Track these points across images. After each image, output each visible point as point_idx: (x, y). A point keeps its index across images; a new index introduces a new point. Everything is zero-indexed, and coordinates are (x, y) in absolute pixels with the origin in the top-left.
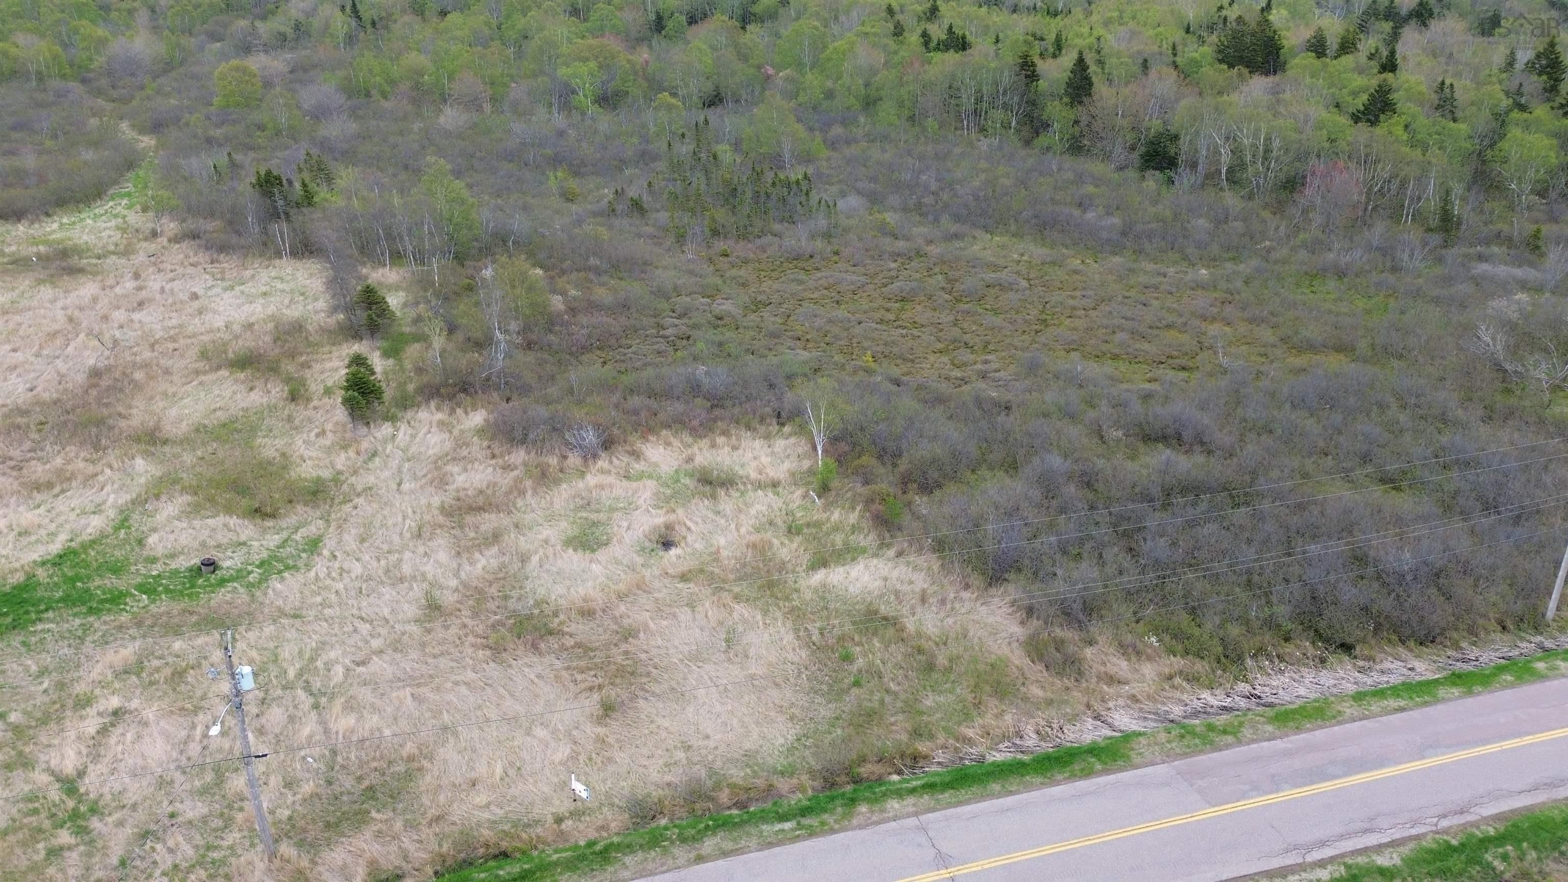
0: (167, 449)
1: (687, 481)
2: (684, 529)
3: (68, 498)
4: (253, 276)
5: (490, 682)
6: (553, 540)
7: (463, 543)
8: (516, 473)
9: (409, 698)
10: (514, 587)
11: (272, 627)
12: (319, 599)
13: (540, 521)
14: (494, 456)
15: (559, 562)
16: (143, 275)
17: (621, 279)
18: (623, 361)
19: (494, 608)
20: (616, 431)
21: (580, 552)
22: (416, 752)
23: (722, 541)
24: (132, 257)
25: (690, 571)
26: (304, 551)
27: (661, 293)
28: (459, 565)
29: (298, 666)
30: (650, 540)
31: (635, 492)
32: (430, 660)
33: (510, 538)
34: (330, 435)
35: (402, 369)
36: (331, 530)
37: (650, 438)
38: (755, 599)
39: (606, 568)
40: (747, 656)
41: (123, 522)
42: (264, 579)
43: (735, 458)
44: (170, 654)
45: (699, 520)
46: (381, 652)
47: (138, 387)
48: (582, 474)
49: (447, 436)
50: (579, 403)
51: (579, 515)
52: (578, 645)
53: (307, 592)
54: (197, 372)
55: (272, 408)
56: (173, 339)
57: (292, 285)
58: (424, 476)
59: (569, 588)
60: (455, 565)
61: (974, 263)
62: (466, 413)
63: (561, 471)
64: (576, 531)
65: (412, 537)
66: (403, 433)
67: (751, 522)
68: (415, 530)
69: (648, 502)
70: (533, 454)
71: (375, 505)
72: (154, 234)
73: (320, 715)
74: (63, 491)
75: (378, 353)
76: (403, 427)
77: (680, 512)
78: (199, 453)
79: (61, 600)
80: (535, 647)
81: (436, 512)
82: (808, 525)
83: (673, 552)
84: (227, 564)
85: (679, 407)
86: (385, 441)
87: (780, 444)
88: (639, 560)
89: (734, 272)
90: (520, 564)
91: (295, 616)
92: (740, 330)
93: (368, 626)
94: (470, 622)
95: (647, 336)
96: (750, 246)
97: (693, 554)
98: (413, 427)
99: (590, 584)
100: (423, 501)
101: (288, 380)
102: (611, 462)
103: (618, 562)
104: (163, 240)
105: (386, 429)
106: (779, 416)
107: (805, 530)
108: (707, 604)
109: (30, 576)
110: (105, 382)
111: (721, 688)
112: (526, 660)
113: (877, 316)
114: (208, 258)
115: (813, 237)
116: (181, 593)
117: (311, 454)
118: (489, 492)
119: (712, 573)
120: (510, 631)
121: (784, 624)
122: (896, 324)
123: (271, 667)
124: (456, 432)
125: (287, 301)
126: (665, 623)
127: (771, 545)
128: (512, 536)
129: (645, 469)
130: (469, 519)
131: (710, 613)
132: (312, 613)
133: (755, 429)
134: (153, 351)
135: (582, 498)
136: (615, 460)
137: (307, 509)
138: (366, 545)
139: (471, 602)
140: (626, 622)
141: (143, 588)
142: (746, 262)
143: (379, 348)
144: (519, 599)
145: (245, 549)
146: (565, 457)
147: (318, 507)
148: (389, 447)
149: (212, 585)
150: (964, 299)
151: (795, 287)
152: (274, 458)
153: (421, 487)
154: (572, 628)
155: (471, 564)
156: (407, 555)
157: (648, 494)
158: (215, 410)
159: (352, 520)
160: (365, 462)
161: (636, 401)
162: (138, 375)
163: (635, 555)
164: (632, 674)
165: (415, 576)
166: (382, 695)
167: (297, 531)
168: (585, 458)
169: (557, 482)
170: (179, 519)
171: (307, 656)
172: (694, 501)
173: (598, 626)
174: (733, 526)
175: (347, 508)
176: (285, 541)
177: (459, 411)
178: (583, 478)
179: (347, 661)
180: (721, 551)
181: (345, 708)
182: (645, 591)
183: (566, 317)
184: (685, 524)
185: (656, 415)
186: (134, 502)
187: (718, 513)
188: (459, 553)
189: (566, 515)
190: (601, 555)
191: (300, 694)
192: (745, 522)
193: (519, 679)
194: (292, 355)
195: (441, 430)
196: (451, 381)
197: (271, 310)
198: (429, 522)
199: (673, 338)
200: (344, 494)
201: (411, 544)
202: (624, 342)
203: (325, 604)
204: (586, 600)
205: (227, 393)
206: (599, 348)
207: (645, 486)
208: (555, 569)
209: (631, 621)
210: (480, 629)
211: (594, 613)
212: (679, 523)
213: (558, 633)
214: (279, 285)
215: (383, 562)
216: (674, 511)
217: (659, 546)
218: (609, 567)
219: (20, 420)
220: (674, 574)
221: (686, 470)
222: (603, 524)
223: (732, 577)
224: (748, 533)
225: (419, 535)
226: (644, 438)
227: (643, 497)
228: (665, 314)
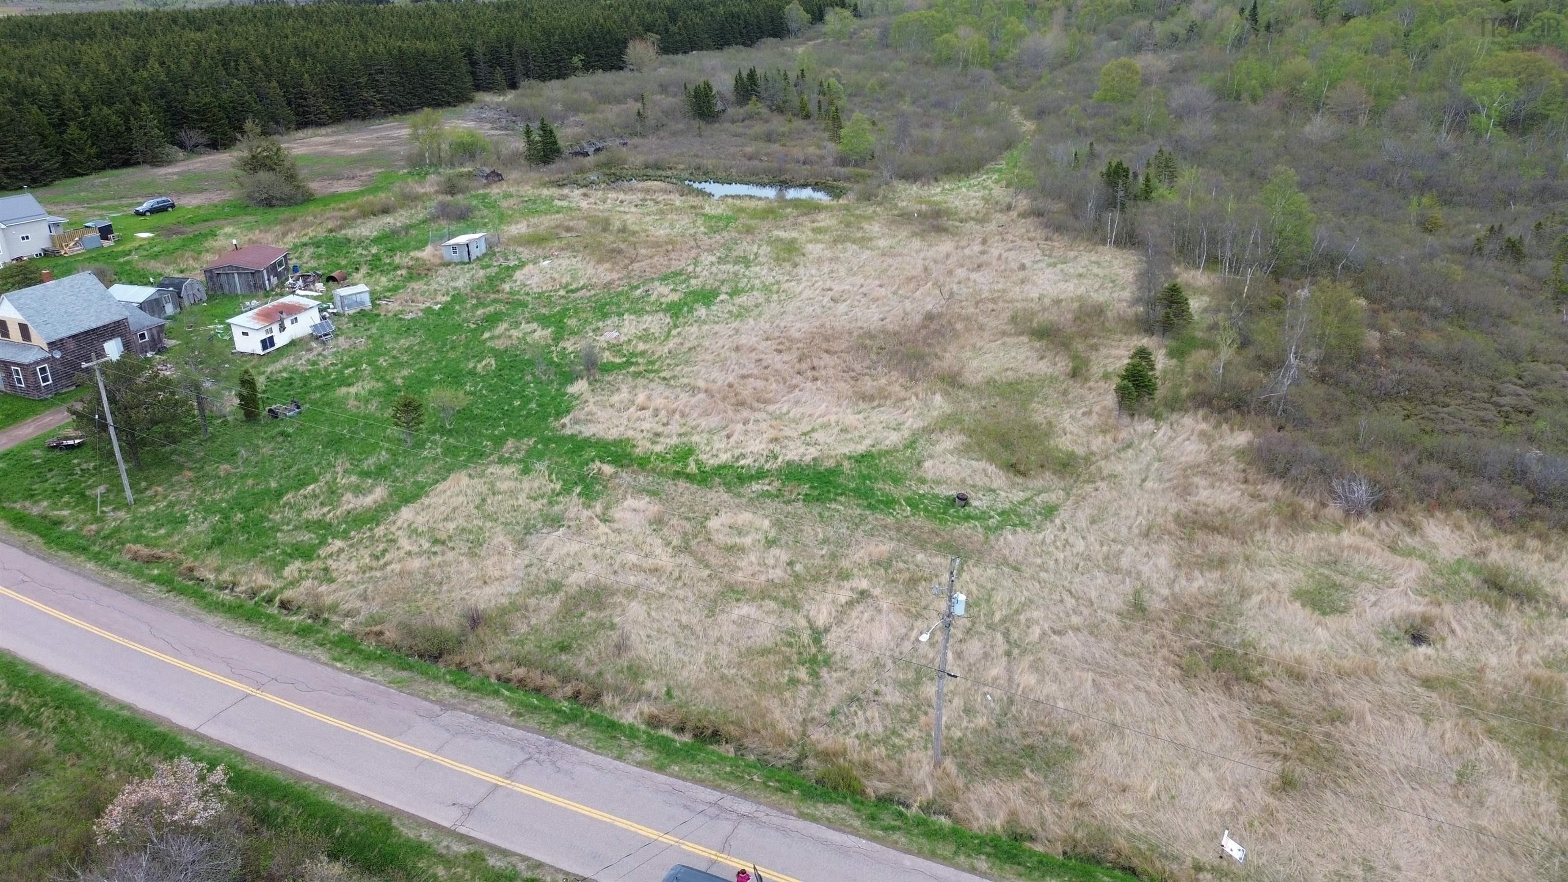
0: (961, 392)
1: (1470, 577)
2: (1446, 629)
3: (880, 412)
4: (1076, 257)
5: (1170, 700)
6: (1282, 586)
7: (1186, 557)
8: (1264, 505)
9: (1090, 682)
10: (1225, 619)
11: (994, 570)
12: (1039, 561)
13: (1274, 562)
14: (1246, 481)
15: (1282, 611)
16: (989, 242)
17: (1462, 328)
18: (1432, 420)
19: (1197, 631)
20: (1395, 494)
21: (1308, 610)
22: (1081, 734)
23: (1493, 660)
24: (986, 225)
25: (1437, 678)
26: (1040, 514)
27: (1511, 354)
28: (1177, 576)
29: (1004, 612)
30: (1397, 626)
31: (1396, 568)
32: (1120, 656)
33: (1235, 569)
34: (1094, 416)
35: (1182, 372)
36: (1068, 503)
37: (1437, 514)
38: (1517, 744)
39: (1333, 637)
40: (1481, 804)
41: (911, 444)
42: (1000, 527)
43: (1546, 570)
44: (913, 562)
45: (1470, 626)
46: (1078, 629)
47: (956, 335)
48: (1338, 529)
49: (1205, 447)
50: (1361, 452)
51: (1321, 570)
52: (1276, 704)
53: (1031, 551)
54: (1004, 334)
55: (1053, 379)
56: (994, 301)
57: (1107, 271)
58: (1169, 480)
59: (1283, 642)
60: (1172, 575)
62: (1232, 430)
63: (1315, 518)
64: (1311, 585)
65: (1140, 534)
66: (1163, 433)
67: (1542, 653)
68: (1144, 528)
69: (1409, 584)
70: (1289, 491)
71: (1115, 493)
72: (1009, 208)
73: (1009, 662)
74: (879, 406)
75: (1163, 351)
76: (1165, 427)
77: (1448, 610)
78: (984, 403)
79: (853, 490)
80: (1227, 686)
81: (1170, 518)
83: (1423, 649)
84: (975, 503)
85: (1489, 489)
86: (1143, 436)
88: (1378, 644)
90: (1238, 598)
91: (1016, 569)
93: (1073, 601)
94: (1169, 636)
95: (1474, 398)
97: (1449, 661)
98: (1174, 431)
99: (1309, 646)
100: (1161, 504)
101: (1075, 357)
102: (1378, 526)
103: (1349, 636)
104: (1014, 214)
105: (1148, 425)
108: (1448, 724)
109: (839, 465)
110: (933, 326)
111: (1434, 824)
112: (1214, 695)
114: (1044, 236)
116: (935, 515)
117: (1072, 429)
118: (1230, 516)
119: (1467, 692)
120: (1207, 659)
121: (1548, 788)
123: (984, 605)
124: (1215, 446)
125: (1097, 286)
126: (1386, 723)
128: (1239, 567)
129: (1418, 546)
130: (1200, 535)
131: (1448, 735)
132: (1030, 571)
134: (977, 308)
135: (1330, 554)
136: (1383, 525)
137: (1054, 478)
138: (1095, 527)
139: (1176, 617)
140: (1338, 702)
141: (910, 502)
143: (1166, 347)
144: (1226, 632)
145: (993, 496)
146: (1324, 505)
147: (1064, 478)
148: (1145, 443)
149: (959, 517)
152: (1041, 424)
153: (1164, 490)
154: (1274, 684)
155: (1188, 580)
156: (1130, 549)
157: (1413, 574)
158: (1007, 369)
159: (1090, 500)
160: (1118, 450)
161: (1431, 468)
162: (959, 326)
163: (1373, 636)
164: (1328, 760)
165: (1130, 572)
166: (1067, 669)
167: (1039, 494)
168: (1347, 513)
169: (1307, 528)
170: (952, 453)
171: (1015, 607)
172: (1471, 602)
173: (1304, 694)
174: (1514, 649)
175: (1089, 488)
176: (1027, 500)
177: (1225, 427)
178: (1338, 534)
179: (1046, 626)
180: (1488, 671)
181: (1031, 666)
182: (1372, 679)
183: (1378, 356)
184: (1449, 624)
185: (1453, 490)
186: (924, 429)
187: (1499, 626)
188: (1179, 565)
189: (1305, 566)
190: (1332, 621)
191: (999, 638)
192: (1533, 649)
193: (1200, 710)
194: (1086, 336)
195: (1200, 440)
196: (1226, 395)
197: (1081, 291)
198: (1160, 526)
199: (1508, 408)
200: (1090, 474)
201: (1136, 541)
202: (1441, 398)
203: (1043, 568)
204: (1299, 661)
205: (1021, 357)
206: (1406, 399)
207: (1411, 565)
208: (1274, 617)
209: (1344, 704)
210: (1177, 646)
211: (1304, 678)
212: (1442, 620)
213: (1256, 683)
214: (1095, 270)
215: (1105, 548)
216: (1439, 605)
217: (1407, 637)
218: (1338, 638)
219: (868, 342)
220: (1416, 674)
221: (1472, 564)
222: (1346, 590)
223: (1492, 705)
224: (1533, 663)
225: (1146, 534)
226: (1430, 512)
227: (1404, 578)
228: (1507, 379)
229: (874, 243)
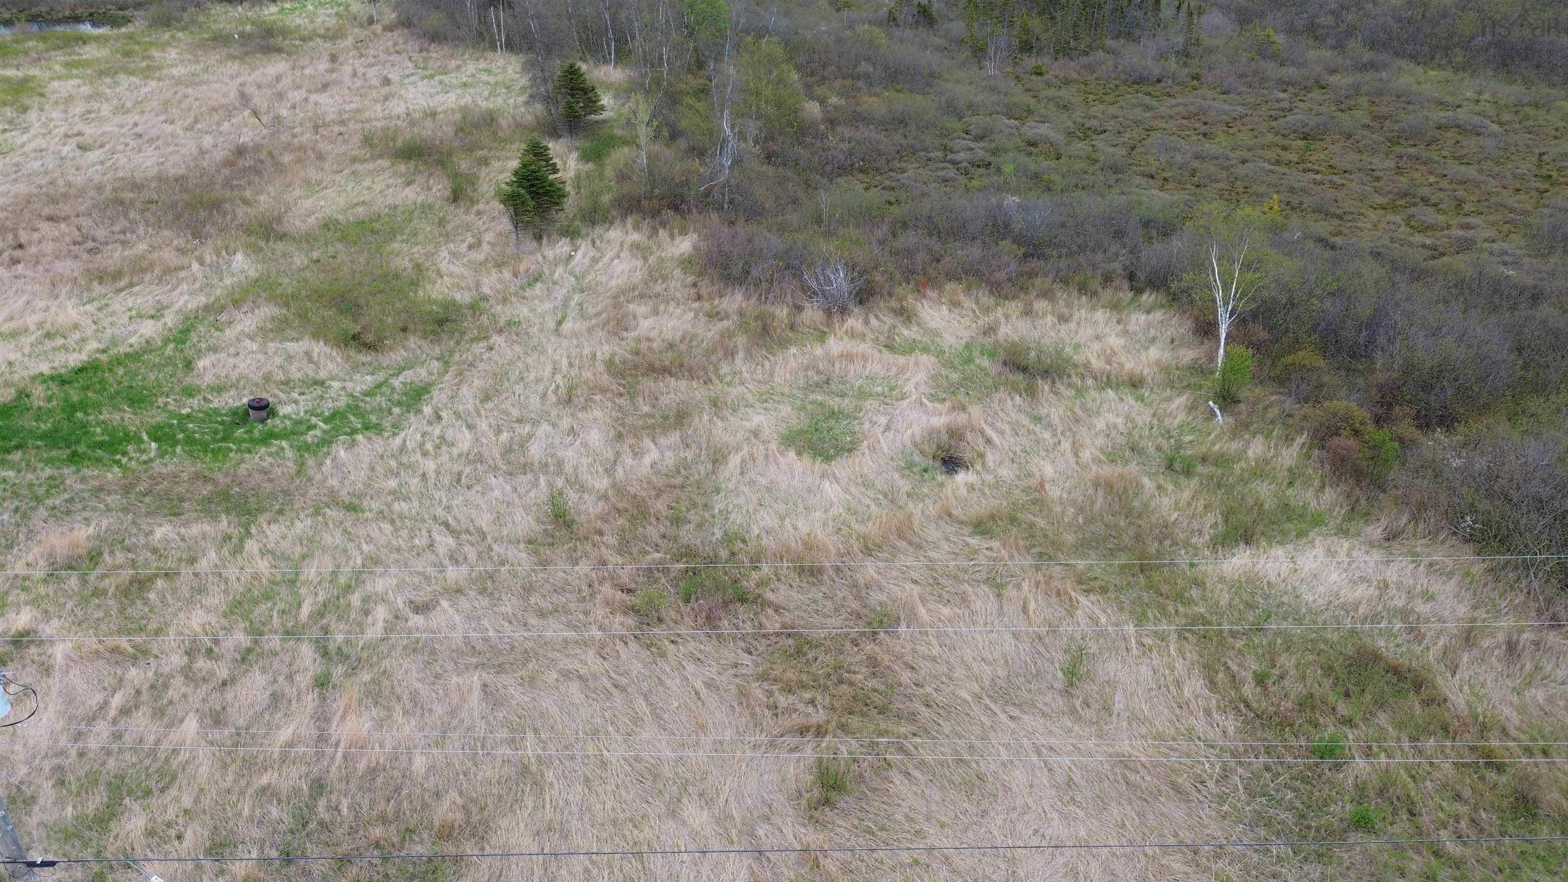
0: (280, 246)
1: (985, 362)
2: (981, 440)
3: (131, 294)
4: (458, 67)
5: (624, 681)
6: (766, 432)
7: (629, 420)
8: (726, 323)
9: (477, 693)
10: (695, 505)
11: (309, 521)
12: (392, 483)
13: (751, 400)
14: (699, 298)
15: (773, 468)
16: (341, 59)
17: (898, 91)
18: (893, 189)
19: (656, 537)
20: (878, 277)
21: (807, 459)
23: (1049, 470)
24: (338, 41)
25: (993, 517)
26: (399, 404)
27: (952, 109)
28: (618, 454)
29: (321, 598)
30: (922, 452)
31: (902, 371)
32: (533, 621)
33: (702, 421)
34: (486, 247)
35: (601, 175)
36: (447, 378)
37: (928, 292)
38: (1119, 589)
39: (847, 491)
40: (1107, 709)
41: (181, 335)
42: (327, 441)
43: (1063, 334)
44: (146, 545)
45: (1006, 428)
46: (459, 591)
47: (279, 167)
48: (822, 337)
49: (639, 263)
50: (829, 234)
51: (812, 397)
52: (788, 631)
53: (380, 470)
54: (354, 160)
55: (426, 209)
56: (342, 123)
57: (500, 78)
58: (598, 315)
59: (782, 519)
60: (611, 455)
61: (1406, 99)
62: (672, 237)
63: (792, 328)
64: (804, 423)
65: (559, 402)
66: (584, 252)
67: (1101, 441)
68: (562, 391)
69: (922, 388)
70: (753, 300)
71: (517, 348)
72: (371, 21)
73: (323, 699)
74: (131, 285)
75: (575, 155)
76: (584, 246)
77: (975, 411)
78: (315, 255)
79: (44, 436)
80: (711, 620)
81: (601, 367)
82: (1204, 460)
83: (962, 477)
84: (284, 410)
85: (976, 251)
86: (556, 263)
87: (1138, 320)
88: (904, 485)
89: (1051, 92)
90: (710, 466)
91: (351, 508)
92: (1063, 160)
93: (451, 541)
94: (615, 559)
95: (929, 160)
96: (1072, 63)
97: (996, 486)
98: (598, 249)
99: (818, 515)
100: (587, 351)
101: (455, 176)
102: (867, 322)
103: (867, 484)
104: (378, 28)
105: (563, 247)
106: (1131, 277)
107: (1199, 469)
108: (1025, 586)
109: (23, 394)
110: (248, 162)
111: (1060, 778)
112: (692, 646)
113: (1271, 154)
114: (417, 47)
115: (1162, 56)
116: (205, 447)
117: (452, 268)
118: (683, 347)
119: (1032, 525)
120: (675, 584)
121: (1181, 653)
122: (1301, 167)
123: (284, 591)
124: (652, 260)
125: (486, 93)
126: (946, 611)
127: (1139, 486)
128: (706, 417)
129: (919, 338)
130: (647, 384)
131: (1032, 606)
132: (375, 505)
133: (1094, 294)
134: (317, 133)
135: (819, 372)
136: (874, 322)
137: (423, 342)
138: (490, 405)
139: (621, 521)
140: (876, 597)
141: (161, 435)
142: (1067, 82)
143: (577, 149)
144: (700, 526)
145: (319, 391)
146: (799, 309)
147: (439, 341)
148: (560, 270)
149: (252, 441)
150: (1402, 142)
151: (1138, 113)
152: (405, 269)
153: (590, 331)
154: (779, 594)
155: (635, 455)
156: (545, 428)
157: (921, 376)
158: (357, 204)
159: (481, 366)
160: (522, 288)
161: (909, 239)
162: (287, 158)
163: (896, 476)
164: (882, 710)
165: (546, 465)
166: (437, 676)
167: (399, 373)
168: (829, 313)
169: (784, 343)
170: (252, 338)
171: (342, 580)
172: (996, 396)
173: (826, 597)
174: (1066, 445)
175: (479, 348)
176: (379, 386)
177: (662, 233)
178: (823, 342)
179: (400, 601)
180: (1047, 486)
181: (368, 693)
182: (910, 543)
183: (822, 127)
184: (982, 432)
185: (938, 261)
186: (207, 309)
187: (1038, 419)
188: (620, 436)
189: (791, 396)
190: (841, 467)
191: (307, 652)
192: (1088, 441)
193: (674, 683)
194: (470, 149)
195: (634, 256)
196: (657, 191)
197: (468, 99)
198: (586, 383)
199: (966, 164)
200: (480, 328)
201: (554, 413)
202: (896, 164)
203: (397, 495)
204: (808, 545)
205: (378, 187)
206: (861, 171)
207: (917, 364)
208: (764, 482)
209: (883, 597)
210: (625, 575)
211: (821, 570)
212: (973, 429)
213: (754, 602)
214: (485, 77)
215: (504, 437)
216: (964, 409)
217: (938, 464)
218: (853, 489)
219: (128, 195)
220: (964, 518)
221: (983, 346)
222: (848, 416)
223: (1070, 538)
224: (1094, 460)
225: (568, 401)
226: (919, 291)
227: (913, 381)
228: (955, 135)
229: (164, 71)
